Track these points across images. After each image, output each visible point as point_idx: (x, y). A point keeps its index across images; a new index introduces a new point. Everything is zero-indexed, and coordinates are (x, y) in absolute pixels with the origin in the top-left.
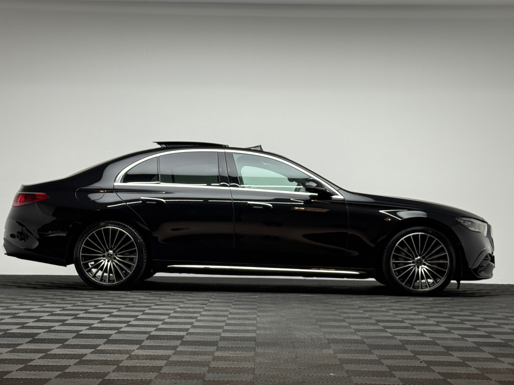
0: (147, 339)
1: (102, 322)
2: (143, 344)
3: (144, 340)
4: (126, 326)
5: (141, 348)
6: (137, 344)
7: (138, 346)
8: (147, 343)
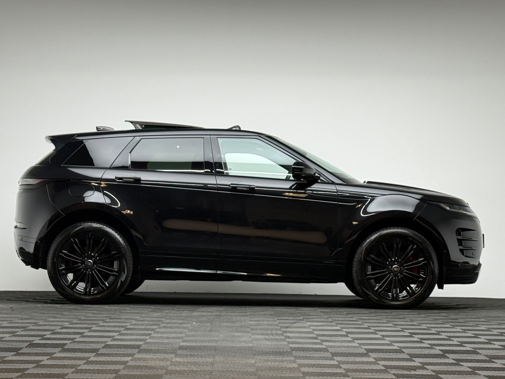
0: (103, 348)
1: (53, 333)
2: (99, 352)
3: (100, 349)
4: (80, 337)
5: (98, 355)
6: (92, 352)
7: (95, 354)
8: (102, 351)
